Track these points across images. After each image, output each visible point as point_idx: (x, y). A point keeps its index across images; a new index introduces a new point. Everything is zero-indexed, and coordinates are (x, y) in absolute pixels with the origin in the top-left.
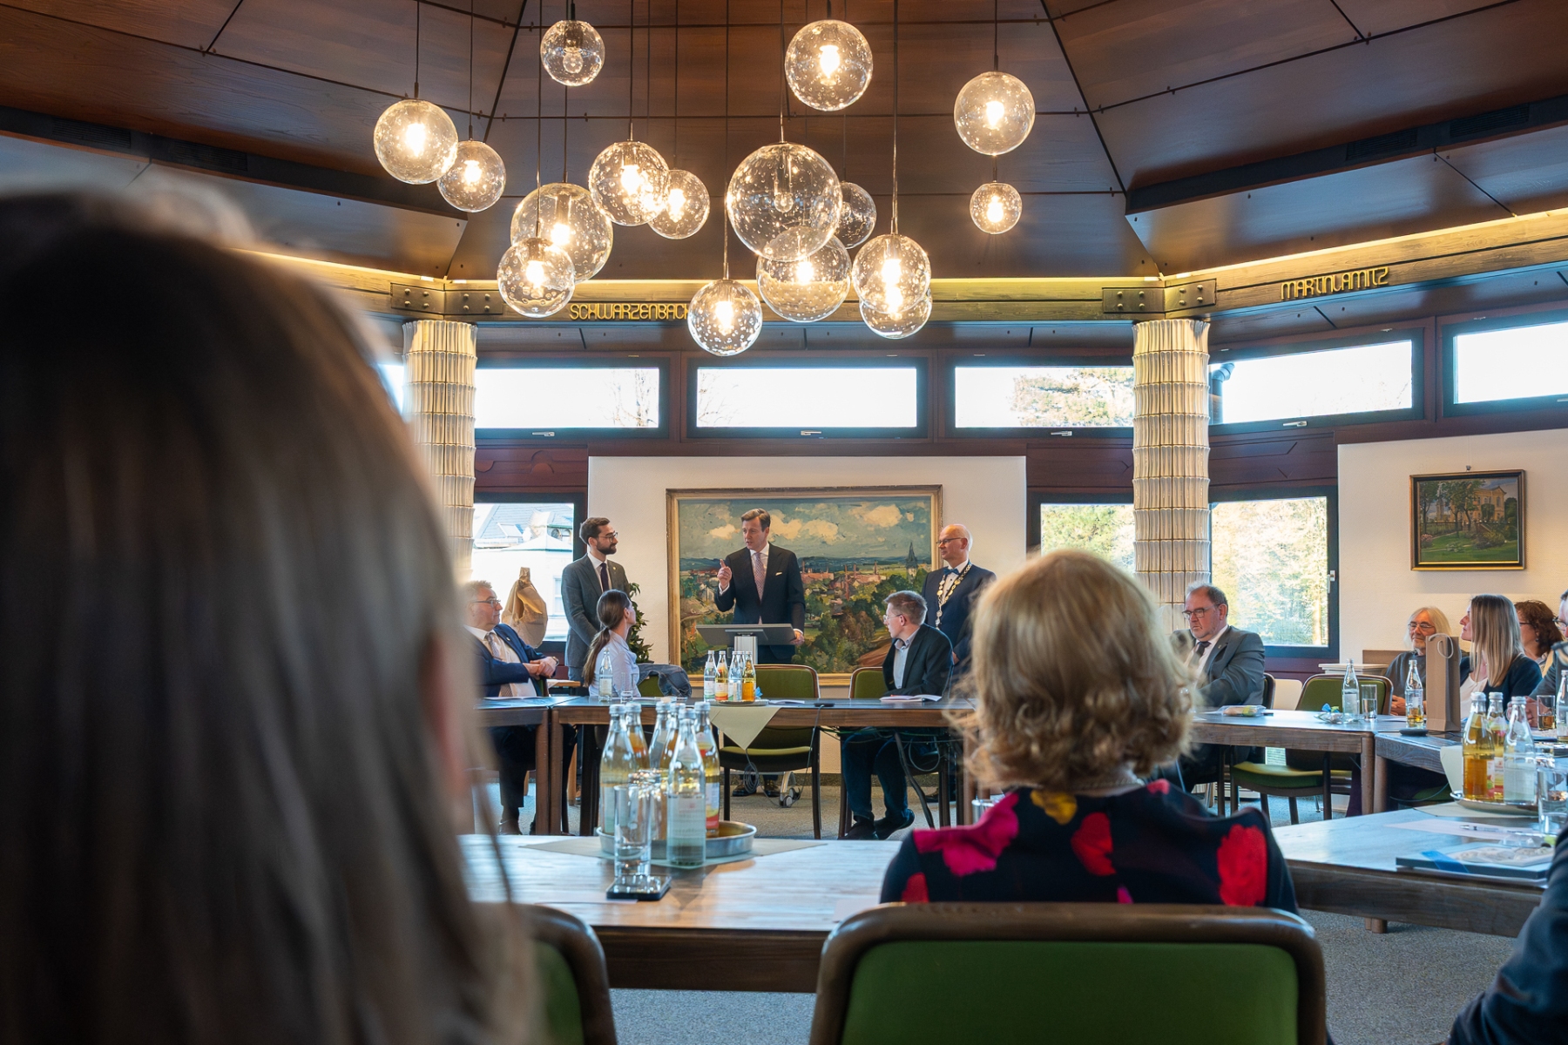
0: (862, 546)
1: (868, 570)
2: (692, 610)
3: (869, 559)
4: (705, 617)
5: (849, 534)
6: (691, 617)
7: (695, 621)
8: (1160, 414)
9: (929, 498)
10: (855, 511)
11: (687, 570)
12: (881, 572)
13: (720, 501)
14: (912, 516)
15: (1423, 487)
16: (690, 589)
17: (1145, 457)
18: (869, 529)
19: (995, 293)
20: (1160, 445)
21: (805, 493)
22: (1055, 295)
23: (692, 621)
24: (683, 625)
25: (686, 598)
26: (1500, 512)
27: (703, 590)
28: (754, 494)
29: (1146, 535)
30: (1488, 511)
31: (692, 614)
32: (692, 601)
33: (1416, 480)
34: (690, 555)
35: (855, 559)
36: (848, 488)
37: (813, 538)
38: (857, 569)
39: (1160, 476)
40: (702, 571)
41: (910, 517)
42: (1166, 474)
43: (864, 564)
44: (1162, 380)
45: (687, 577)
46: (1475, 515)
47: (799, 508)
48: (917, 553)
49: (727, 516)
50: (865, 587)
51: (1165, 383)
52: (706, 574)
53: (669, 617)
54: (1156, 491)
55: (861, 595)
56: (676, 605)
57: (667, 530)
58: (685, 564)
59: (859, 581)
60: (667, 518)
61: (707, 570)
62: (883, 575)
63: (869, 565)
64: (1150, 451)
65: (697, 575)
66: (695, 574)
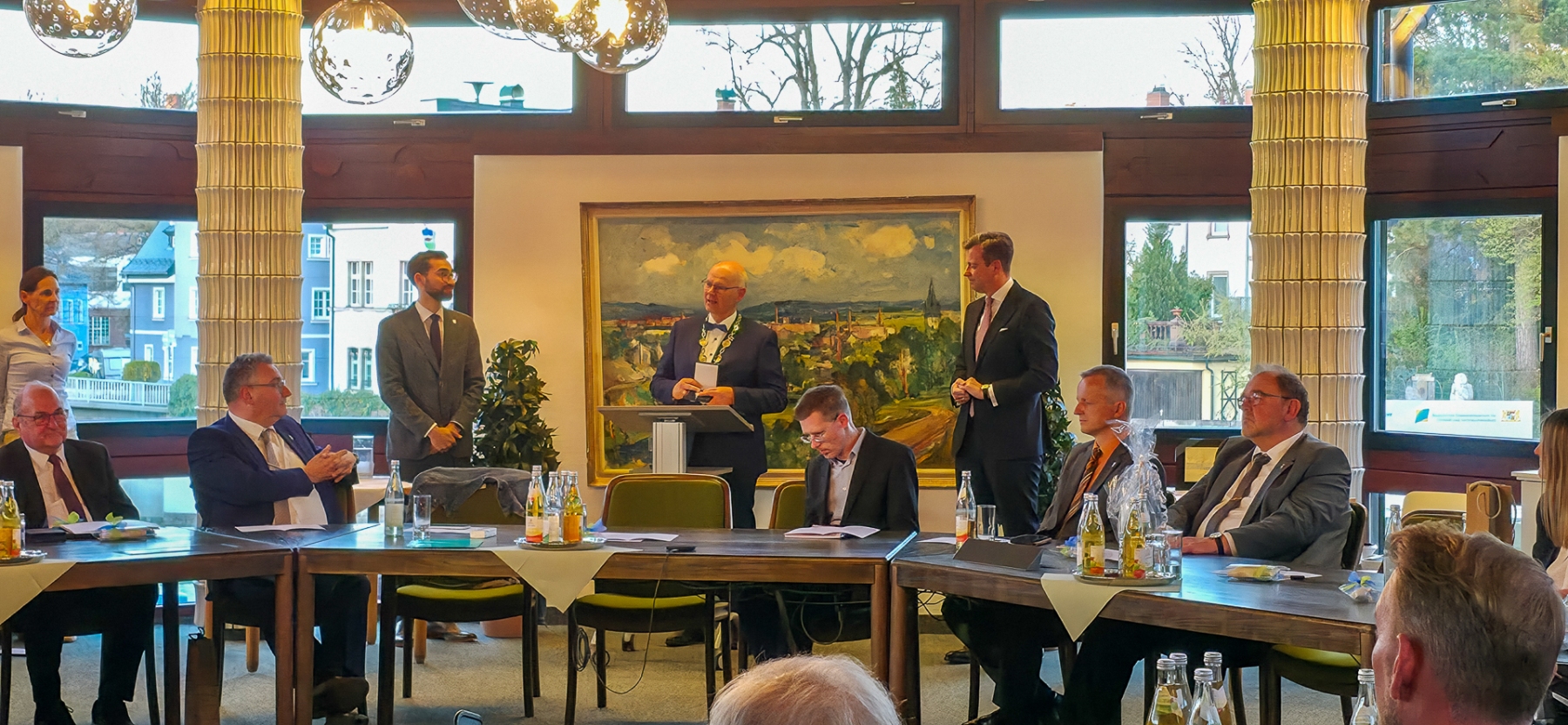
0: (862, 285)
1: (869, 319)
2: (619, 376)
3: (869, 303)
4: (637, 387)
5: (840, 267)
6: (617, 386)
7: (625, 392)
9: (957, 215)
10: (848, 235)
11: (612, 319)
12: (887, 322)
13: (659, 220)
14: (932, 240)
16: (616, 346)
17: (1265, 154)
18: (870, 259)
20: (1286, 138)
21: (773, 208)
23: (621, 391)
24: (607, 396)
25: (611, 358)
27: (636, 348)
29: (1264, 274)
31: (620, 383)
32: (620, 364)
34: (616, 298)
35: (851, 304)
36: (838, 200)
37: (790, 273)
38: (853, 319)
40: (633, 320)
41: (930, 242)
42: (1295, 181)
43: (863, 311)
44: (1290, 41)
45: (611, 330)
47: (770, 230)
48: (938, 296)
49: (667, 242)
50: (865, 344)
51: (1295, 45)
52: (639, 325)
53: (586, 386)
54: (1279, 208)
55: (859, 356)
56: (597, 369)
57: (583, 262)
58: (609, 311)
59: (856, 334)
60: (582, 244)
61: (640, 319)
62: (890, 326)
63: (870, 312)
64: (1271, 147)
65: (626, 326)
66: (623, 325)
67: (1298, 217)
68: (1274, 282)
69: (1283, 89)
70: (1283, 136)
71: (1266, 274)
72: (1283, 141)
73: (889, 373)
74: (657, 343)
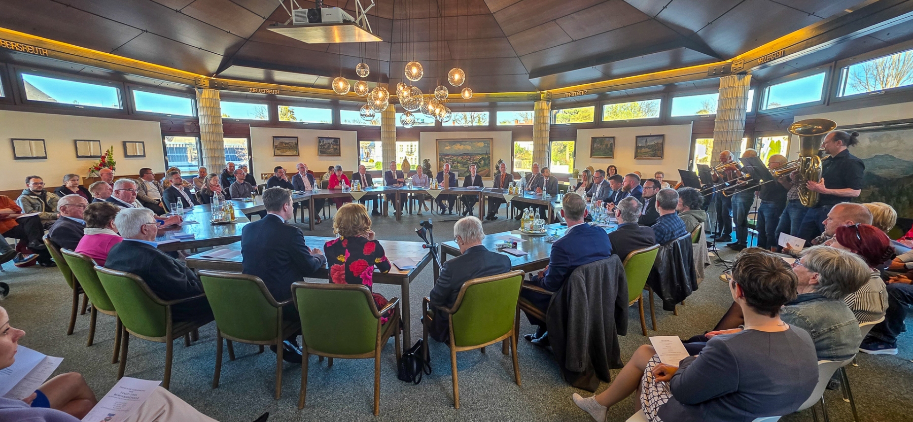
5: (474, 148)
9: (490, 141)
10: (474, 144)
13: (447, 141)
15: (594, 139)
18: (477, 147)
19: (504, 96)
20: (539, 129)
21: (464, 139)
22: (517, 96)
26: (609, 146)
28: (453, 140)
30: (607, 145)
33: (592, 138)
34: (441, 153)
36: (473, 138)
37: (466, 149)
40: (444, 156)
41: (486, 145)
45: (440, 157)
46: (604, 146)
47: (463, 143)
49: (448, 145)
51: (540, 116)
54: (537, 139)
60: (436, 145)
62: (480, 157)
64: (536, 130)
69: (538, 123)
73: (480, 164)
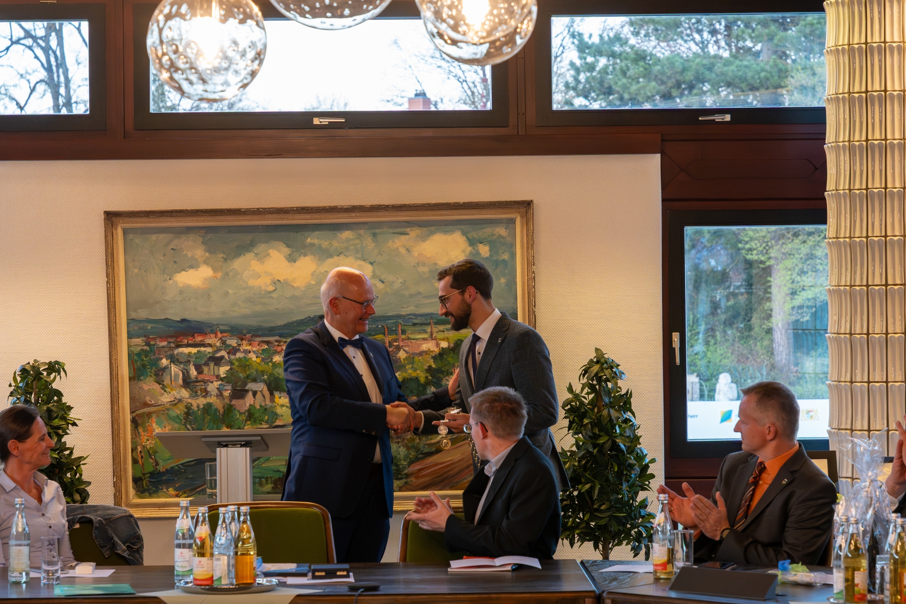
1: (420, 333)
2: (148, 399)
3: (422, 315)
4: (168, 410)
6: (146, 410)
7: (154, 416)
8: (867, 92)
11: (138, 337)
12: (440, 336)
16: (144, 366)
17: (845, 159)
20: (867, 140)
21: (317, 216)
23: (149, 415)
24: (134, 421)
25: (139, 380)
27: (166, 368)
28: (241, 218)
29: (846, 279)
31: (150, 406)
32: (149, 385)
35: (399, 316)
36: (388, 206)
38: (404, 332)
39: (867, 189)
40: (163, 338)
42: (877, 185)
43: (414, 324)
44: (869, 40)
45: (139, 348)
50: (416, 358)
51: (875, 45)
52: (169, 343)
53: (112, 409)
54: (861, 211)
55: (410, 371)
56: (123, 390)
57: (107, 276)
58: (136, 328)
59: (407, 349)
60: (106, 256)
61: (171, 337)
62: (443, 339)
63: (421, 324)
64: (851, 149)
65: (155, 344)
66: (152, 343)
67: (881, 220)
68: (858, 288)
69: (864, 89)
70: (864, 138)
71: (848, 280)
72: (864, 143)
74: (189, 361)
